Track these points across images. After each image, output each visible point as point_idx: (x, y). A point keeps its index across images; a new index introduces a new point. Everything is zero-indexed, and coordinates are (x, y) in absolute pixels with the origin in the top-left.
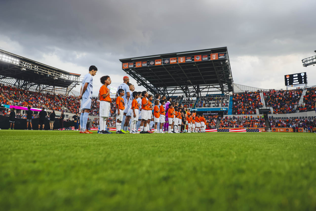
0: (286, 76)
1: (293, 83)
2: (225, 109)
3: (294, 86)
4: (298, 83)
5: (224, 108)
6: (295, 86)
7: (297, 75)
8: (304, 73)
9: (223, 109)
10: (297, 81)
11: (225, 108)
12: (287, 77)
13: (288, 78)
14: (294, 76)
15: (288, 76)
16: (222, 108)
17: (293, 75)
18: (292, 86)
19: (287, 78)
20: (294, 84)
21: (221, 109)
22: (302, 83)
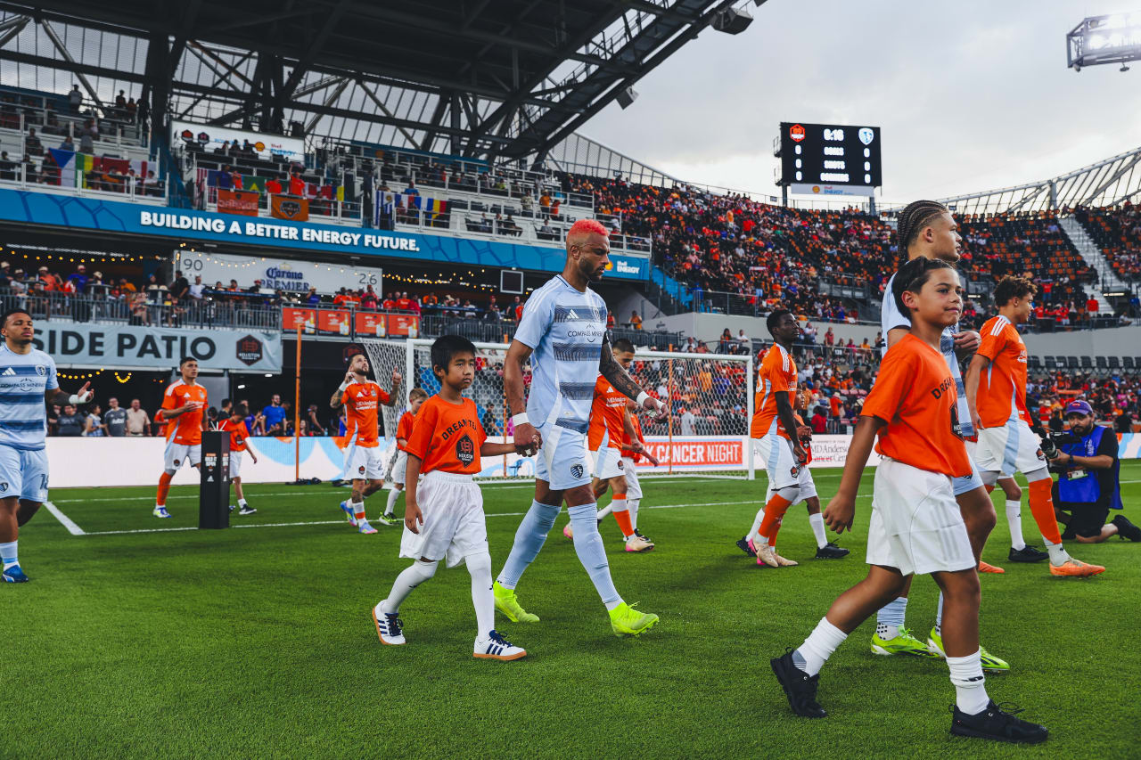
0: (786, 128)
1: (824, 177)
2: (635, 270)
3: (826, 192)
4: (845, 178)
5: (623, 259)
6: (831, 193)
7: (839, 135)
8: (871, 132)
9: (623, 268)
10: (841, 165)
11: (631, 262)
12: (794, 136)
13: (801, 143)
14: (827, 135)
15: (799, 129)
17: (823, 128)
18: (816, 191)
19: (795, 143)
20: (825, 182)
21: (608, 266)
22: (863, 183)
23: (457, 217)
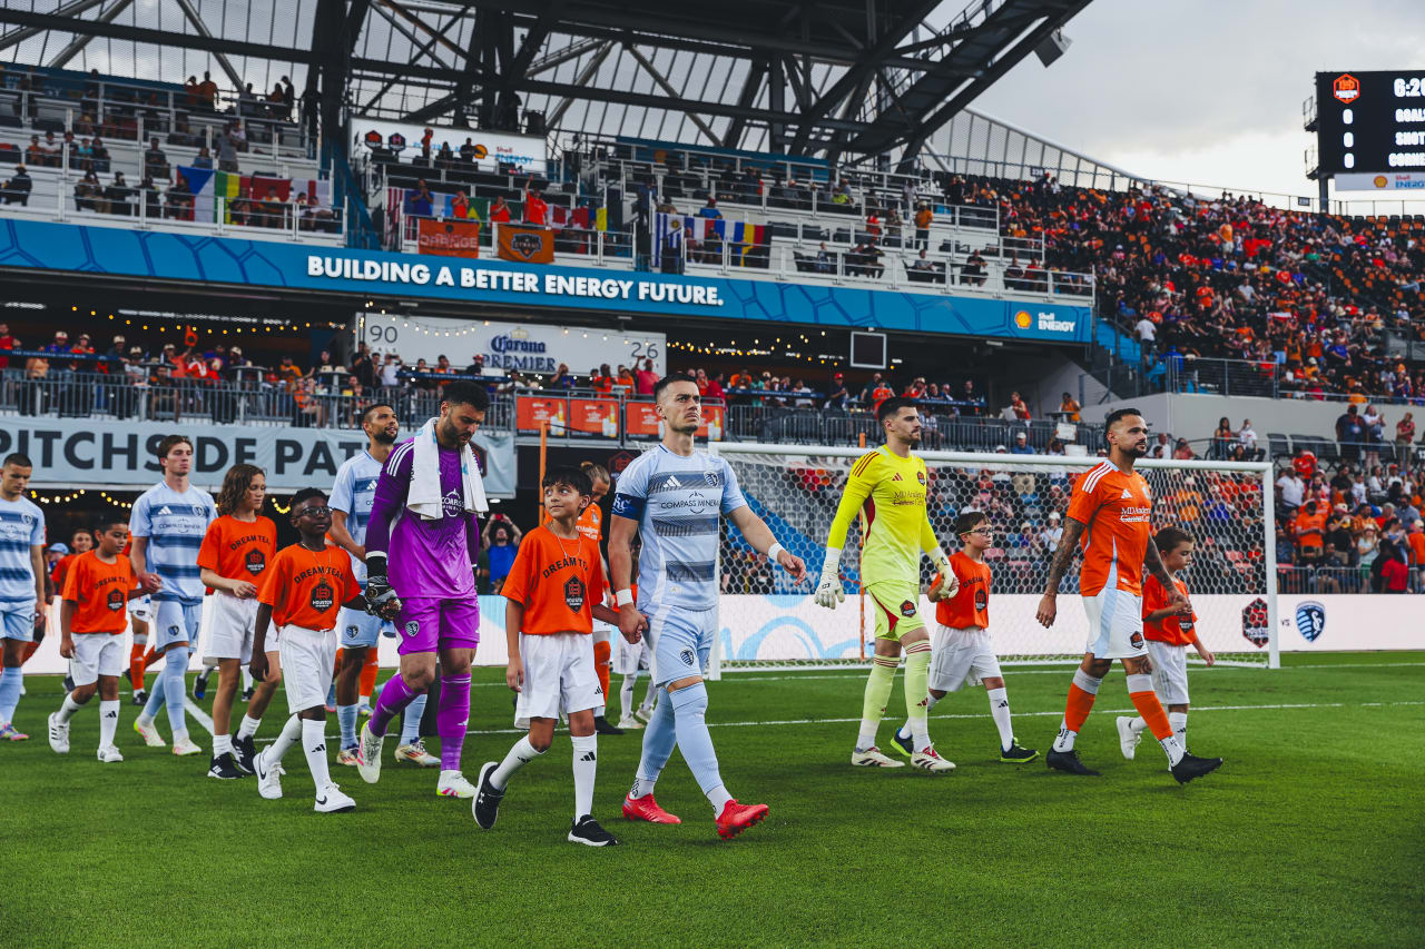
0: (1326, 82)
1: (1395, 160)
2: (1068, 326)
3: (1398, 186)
5: (1048, 309)
6: (1408, 186)
9: (1048, 323)
11: (1061, 314)
12: (1341, 94)
13: (1352, 105)
14: (1400, 88)
15: (1350, 82)
16: (1033, 311)
17: (1392, 76)
18: (1380, 185)
19: (1342, 105)
20: (1397, 169)
21: (1023, 321)
23: (781, 250)
